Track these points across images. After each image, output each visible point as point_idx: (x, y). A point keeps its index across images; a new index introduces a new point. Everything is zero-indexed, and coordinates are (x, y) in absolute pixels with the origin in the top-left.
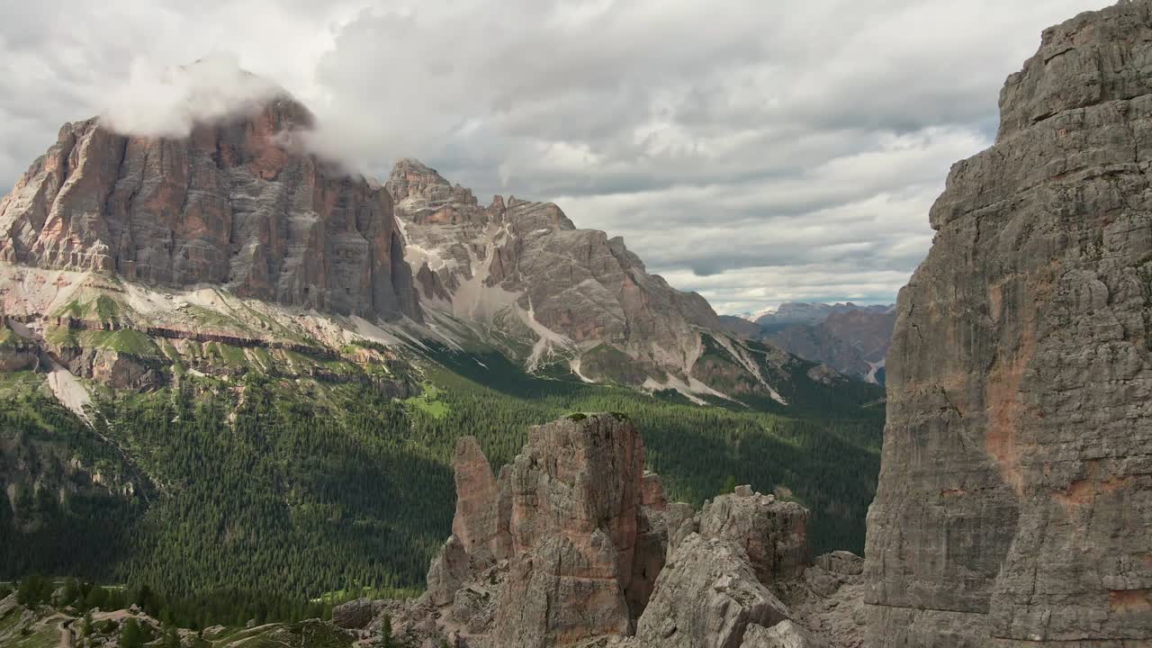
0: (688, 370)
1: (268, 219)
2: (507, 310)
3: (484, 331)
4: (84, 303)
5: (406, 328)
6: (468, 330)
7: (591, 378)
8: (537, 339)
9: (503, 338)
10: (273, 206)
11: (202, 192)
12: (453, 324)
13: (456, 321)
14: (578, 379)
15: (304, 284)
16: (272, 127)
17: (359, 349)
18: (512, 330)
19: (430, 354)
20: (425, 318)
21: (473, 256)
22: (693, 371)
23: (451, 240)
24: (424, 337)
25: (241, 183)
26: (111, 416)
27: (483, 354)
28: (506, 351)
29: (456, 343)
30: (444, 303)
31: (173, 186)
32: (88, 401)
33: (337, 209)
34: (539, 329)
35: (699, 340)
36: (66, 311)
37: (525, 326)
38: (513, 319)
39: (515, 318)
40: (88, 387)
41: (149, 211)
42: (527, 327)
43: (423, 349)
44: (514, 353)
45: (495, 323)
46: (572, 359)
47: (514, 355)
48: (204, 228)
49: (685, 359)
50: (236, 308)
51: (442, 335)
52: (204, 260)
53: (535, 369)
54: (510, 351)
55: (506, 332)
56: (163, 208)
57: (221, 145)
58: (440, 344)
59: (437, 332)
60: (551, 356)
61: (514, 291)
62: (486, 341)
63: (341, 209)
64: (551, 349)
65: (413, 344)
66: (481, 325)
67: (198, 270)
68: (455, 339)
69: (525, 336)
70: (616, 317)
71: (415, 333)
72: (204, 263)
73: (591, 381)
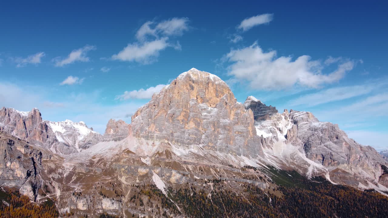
0: (377, 180)
1: (214, 122)
2: (295, 153)
3: (287, 161)
4: (161, 152)
5: (260, 160)
6: (281, 161)
7: (335, 183)
8: (309, 165)
9: (295, 165)
10: (216, 117)
11: (194, 113)
12: (275, 159)
13: (276, 157)
14: (330, 183)
15: (226, 145)
16: (214, 90)
17: (248, 169)
18: (298, 161)
19: (270, 171)
20: (265, 157)
21: (278, 132)
22: (379, 181)
23: (269, 126)
24: (267, 164)
25: (205, 109)
26: (172, 192)
27: (290, 171)
28: (298, 170)
29: (278, 166)
30: (270, 150)
31: (185, 111)
32: (165, 187)
33: (235, 117)
34: (309, 161)
35: (380, 168)
36: (156, 154)
37: (303, 160)
38: (298, 157)
39: (299, 157)
40: (164, 182)
41: (178, 120)
42: (304, 160)
43: (268, 170)
44: (301, 171)
45: (291, 158)
46: (326, 174)
47: (301, 172)
48: (194, 125)
49: (375, 175)
50: (206, 154)
51: (272, 163)
52: (194, 136)
53: (311, 178)
54: (299, 170)
55: (296, 162)
56: (182, 119)
57: (198, 97)
58: (273, 167)
59: (270, 161)
60: (317, 173)
61: (296, 146)
62: (289, 165)
63: (236, 117)
64: (316, 170)
65: (264, 167)
66: (286, 159)
67: (193, 140)
68: (277, 165)
69: (304, 164)
70: (342, 157)
71: (264, 163)
72: (195, 138)
73: (336, 184)
